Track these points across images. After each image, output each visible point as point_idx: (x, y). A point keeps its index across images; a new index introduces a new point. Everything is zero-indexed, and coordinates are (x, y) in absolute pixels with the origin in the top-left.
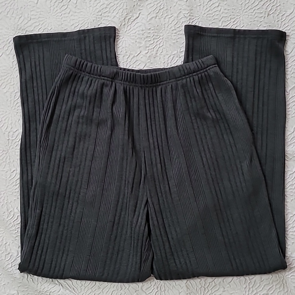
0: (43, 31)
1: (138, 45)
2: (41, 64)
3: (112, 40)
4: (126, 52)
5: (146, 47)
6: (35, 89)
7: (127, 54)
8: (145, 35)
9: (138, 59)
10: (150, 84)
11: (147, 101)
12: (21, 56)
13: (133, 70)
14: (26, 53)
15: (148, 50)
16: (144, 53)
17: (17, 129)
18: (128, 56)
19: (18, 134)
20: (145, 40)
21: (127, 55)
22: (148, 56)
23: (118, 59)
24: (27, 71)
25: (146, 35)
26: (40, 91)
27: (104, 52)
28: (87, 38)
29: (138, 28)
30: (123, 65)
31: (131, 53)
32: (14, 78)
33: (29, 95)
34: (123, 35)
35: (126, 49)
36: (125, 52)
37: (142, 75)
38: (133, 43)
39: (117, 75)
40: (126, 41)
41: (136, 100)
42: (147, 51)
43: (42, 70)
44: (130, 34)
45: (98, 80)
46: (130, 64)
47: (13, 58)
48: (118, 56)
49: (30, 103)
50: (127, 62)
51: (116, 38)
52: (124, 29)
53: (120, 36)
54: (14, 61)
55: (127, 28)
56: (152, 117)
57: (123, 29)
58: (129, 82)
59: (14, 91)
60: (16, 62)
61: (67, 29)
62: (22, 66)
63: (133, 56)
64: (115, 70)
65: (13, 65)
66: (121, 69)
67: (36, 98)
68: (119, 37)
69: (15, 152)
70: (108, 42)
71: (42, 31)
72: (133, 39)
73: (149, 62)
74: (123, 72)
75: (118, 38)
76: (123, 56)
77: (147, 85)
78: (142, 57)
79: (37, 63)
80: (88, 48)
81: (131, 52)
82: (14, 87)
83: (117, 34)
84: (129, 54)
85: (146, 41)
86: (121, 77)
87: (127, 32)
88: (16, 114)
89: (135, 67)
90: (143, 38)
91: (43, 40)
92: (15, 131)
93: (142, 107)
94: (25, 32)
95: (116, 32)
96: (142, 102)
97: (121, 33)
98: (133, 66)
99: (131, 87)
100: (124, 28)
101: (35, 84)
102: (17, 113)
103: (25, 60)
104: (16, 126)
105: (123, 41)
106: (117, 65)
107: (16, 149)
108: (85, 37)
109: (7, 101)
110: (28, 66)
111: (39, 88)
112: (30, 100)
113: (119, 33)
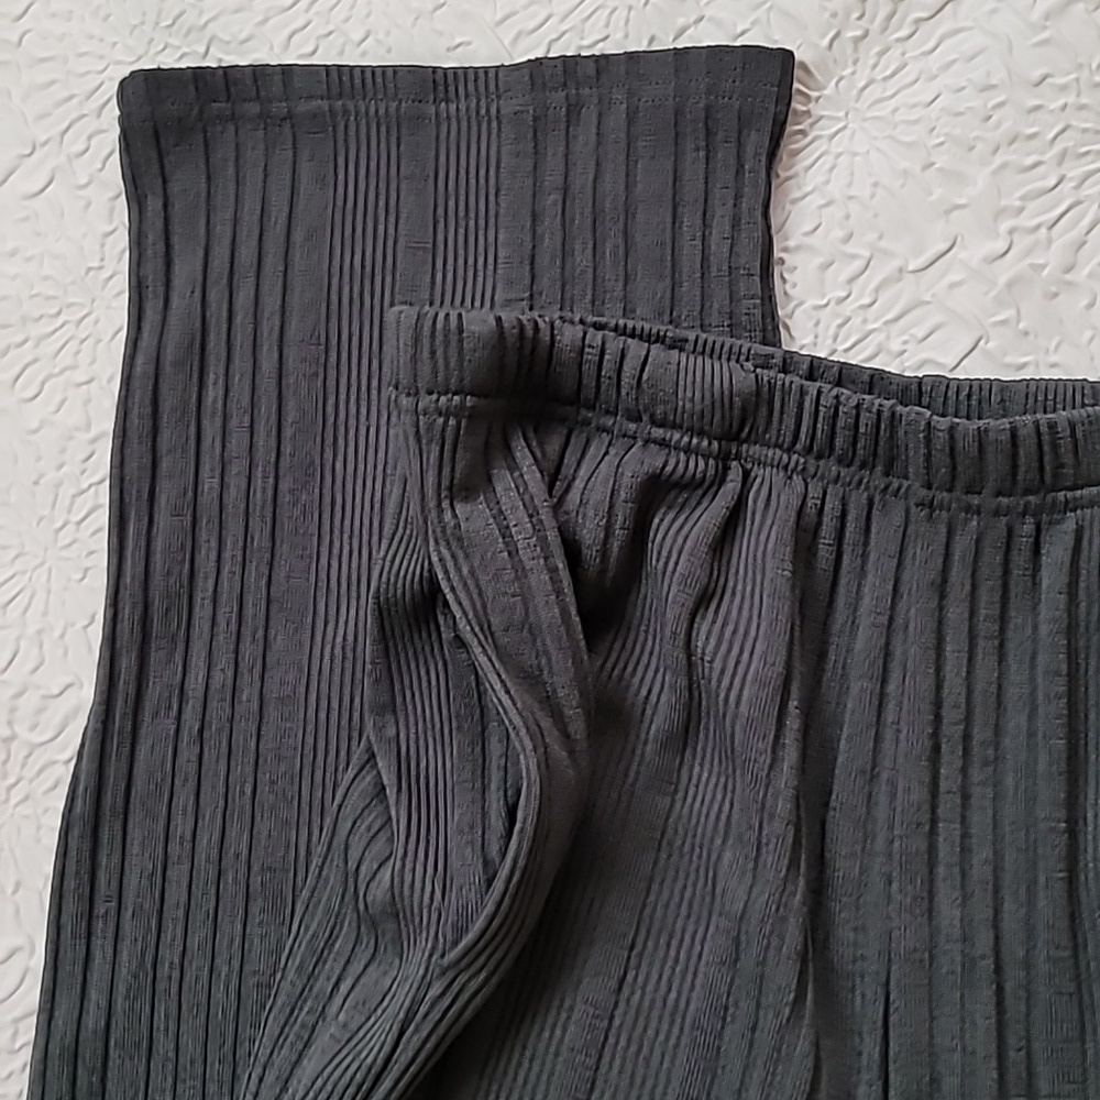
0: (314, 52)
1: (938, 192)
2: (272, 262)
3: (756, 141)
4: (848, 238)
5: (1000, 213)
6: (211, 429)
7: (850, 248)
8: (998, 125)
9: (928, 298)
10: (999, 494)
12: (154, 204)
13: (876, 381)
14: (186, 180)
15: (1011, 232)
16: (975, 251)
17: (68, 680)
18: (858, 264)
19: (76, 711)
20: (998, 160)
21: (854, 257)
22: (1002, 280)
23: (784, 280)
24: (175, 301)
25: (1006, 125)
26: (237, 443)
27: (690, 220)
28: (589, 115)
29: (955, 67)
30: (817, 324)
31: (883, 244)
32: (99, 341)
33: (165, 464)
34: (842, 114)
35: (847, 217)
36: (840, 233)
37: (942, 423)
38: (906, 173)
40: (855, 154)
41: (874, 588)
42: (1001, 245)
43: (271, 302)
44: (895, 110)
46: (865, 321)
47: (112, 210)
48: (782, 261)
49: (163, 519)
50: (849, 307)
51: (790, 128)
52: (854, 73)
53: (821, 118)
54: (111, 228)
55: (875, 66)
56: (980, 734)
57: (847, 72)
58: (840, 461)
59: (88, 426)
60: (122, 240)
61: (469, 43)
62: (153, 268)
63: (896, 263)
65: (102, 260)
67: (209, 483)
68: (812, 125)
69: (39, 828)
70: (724, 154)
71: (309, 49)
72: (910, 145)
73: (1004, 322)
75: (803, 133)
76: (819, 260)
77: (975, 500)
78: (953, 286)
79: (247, 254)
80: (582, 179)
81: (880, 237)
82: (87, 402)
83: (796, 105)
84: (867, 254)
85: (1004, 166)
87: (874, 92)
88: (80, 576)
89: (895, 346)
90: (980, 146)
91: (303, 107)
92: (56, 691)
93: (912, 650)
94: (202, 50)
95: (796, 85)
96: (915, 612)
97: (828, 98)
98: (888, 338)
100: (855, 62)
101: (213, 393)
102: (86, 570)
103: (176, 228)
104: (66, 653)
105: (839, 155)
106: (770, 327)
107: (46, 810)
108: (573, 110)
109: (36, 483)
110: (186, 270)
111: (233, 423)
112: (167, 494)
113: (814, 94)
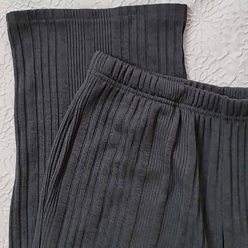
0: (58, 5)
1: (224, 40)
2: (52, 63)
3: (179, 28)
4: (202, 52)
5: (239, 45)
6: (40, 107)
7: (203, 55)
8: (238, 22)
9: (222, 67)
10: (244, 116)
11: (234, 146)
12: (19, 47)
13: (213, 88)
14: (27, 41)
15: (243, 50)
16: (234, 55)
17: (7, 173)
18: (205, 59)
19: (10, 181)
20: (239, 32)
21: (204, 57)
22: (241, 62)
23: (186, 63)
24: (27, 74)
25: (240, 23)
26: (47, 111)
27: (162, 49)
28: (134, 22)
29: (226, 8)
30: (195, 74)
31: (211, 53)
32: (6, 84)
33: (29, 117)
34: (198, 20)
35: (202, 47)
36: (200, 51)
38: (216, 36)
39: (185, 95)
40: (202, 30)
42: (240, 53)
43: (53, 73)
44: (212, 19)
45: (149, 102)
46: (207, 73)
47: (6, 48)
48: (186, 58)
49: (29, 131)
50: (203, 69)
51: (187, 24)
52: (201, 9)
53: (193, 21)
54: (6, 53)
55: (206, 7)
57: (199, 9)
58: (203, 109)
59: (5, 107)
60: (10, 57)
61: (100, 2)
62: (20, 65)
63: (214, 58)
64: (182, 87)
65: (5, 62)
66: (192, 83)
67: (41, 121)
68: (191, 23)
69: (3, 211)
70: (171, 32)
72: (217, 28)
73: (241, 73)
74: (195, 91)
75: (189, 25)
76: (195, 58)
77: (238, 118)
78: (229, 64)
79: (45, 61)
80: (134, 39)
81: (210, 52)
82: (5, 100)
83: (188, 18)
84: (207, 56)
85: (240, 33)
86: (192, 98)
87: (206, 14)
88: (7, 146)
89: (215, 79)
90: (234, 28)
91: (58, 20)
92: (4, 176)
94: (27, 4)
95: (188, 13)
97: (195, 16)
98: (213, 77)
99: (208, 118)
100: (201, 7)
101: (39, 98)
102: (9, 144)
103: (25, 53)
104: (5, 166)
105: (198, 31)
106: (185, 75)
107: (4, 206)
108: (130, 21)
110: (29, 65)
111: (46, 105)
112: (30, 125)
113: (191, 15)
